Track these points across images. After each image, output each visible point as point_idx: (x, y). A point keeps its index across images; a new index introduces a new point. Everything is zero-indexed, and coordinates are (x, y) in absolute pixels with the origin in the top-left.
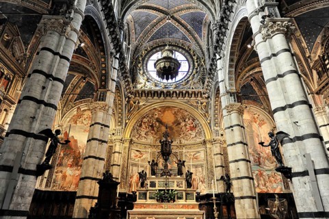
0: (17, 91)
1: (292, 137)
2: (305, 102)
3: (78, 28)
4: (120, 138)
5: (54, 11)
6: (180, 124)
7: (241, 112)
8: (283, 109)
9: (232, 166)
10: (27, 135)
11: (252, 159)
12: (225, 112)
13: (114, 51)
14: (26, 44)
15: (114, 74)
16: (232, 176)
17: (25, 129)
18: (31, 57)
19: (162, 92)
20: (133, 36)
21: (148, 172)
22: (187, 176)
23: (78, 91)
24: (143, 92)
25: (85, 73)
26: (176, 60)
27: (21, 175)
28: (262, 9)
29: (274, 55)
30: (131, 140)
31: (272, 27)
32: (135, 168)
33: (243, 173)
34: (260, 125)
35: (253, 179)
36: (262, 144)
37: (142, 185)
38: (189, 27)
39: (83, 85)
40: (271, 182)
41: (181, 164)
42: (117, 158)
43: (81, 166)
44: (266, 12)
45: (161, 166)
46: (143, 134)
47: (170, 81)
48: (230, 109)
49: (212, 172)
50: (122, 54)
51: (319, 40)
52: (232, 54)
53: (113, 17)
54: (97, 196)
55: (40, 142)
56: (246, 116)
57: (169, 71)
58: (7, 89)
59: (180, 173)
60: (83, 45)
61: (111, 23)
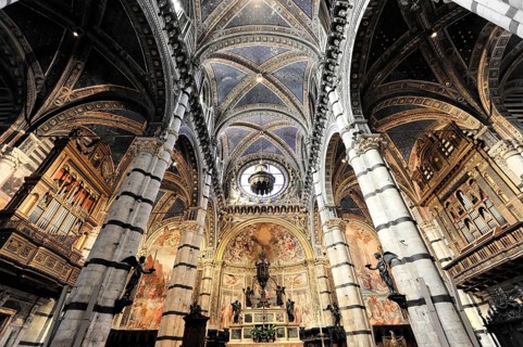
0: (102, 212)
1: (400, 258)
2: (409, 219)
3: (172, 148)
4: (211, 260)
5: (149, 133)
6: (277, 242)
7: (342, 228)
8: (387, 226)
9: (340, 293)
10: (108, 264)
11: (361, 282)
12: (325, 229)
13: (207, 167)
14: (116, 162)
15: (206, 191)
16: (341, 305)
17: (107, 257)
18: (119, 176)
19: (257, 207)
20: (226, 151)
21: (243, 301)
22: (288, 306)
23: (167, 209)
24: (237, 207)
25: (176, 190)
26: (271, 175)
27: (97, 314)
28: (353, 126)
29: (370, 170)
30: (224, 263)
31: (364, 142)
32: (227, 297)
33: (353, 301)
34: (366, 241)
35: (364, 308)
36: (369, 266)
37: (236, 320)
38: (282, 141)
39: (172, 202)
40: (386, 310)
41: (280, 291)
42: (207, 286)
43: (165, 296)
44: (357, 129)
45: (257, 294)
46: (237, 255)
47: (265, 195)
48: (330, 224)
49: (317, 300)
50: (215, 170)
51: (414, 151)
52: (327, 167)
53: (207, 134)
54: (181, 335)
55: (122, 272)
56: (349, 231)
57: (263, 186)
58: (90, 210)
59: (280, 303)
60: (175, 164)
61: (205, 140)
